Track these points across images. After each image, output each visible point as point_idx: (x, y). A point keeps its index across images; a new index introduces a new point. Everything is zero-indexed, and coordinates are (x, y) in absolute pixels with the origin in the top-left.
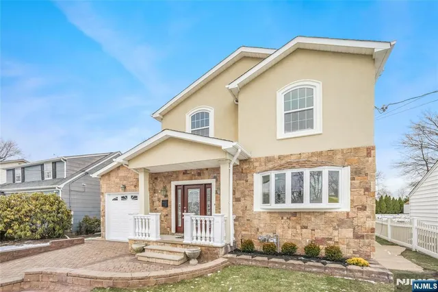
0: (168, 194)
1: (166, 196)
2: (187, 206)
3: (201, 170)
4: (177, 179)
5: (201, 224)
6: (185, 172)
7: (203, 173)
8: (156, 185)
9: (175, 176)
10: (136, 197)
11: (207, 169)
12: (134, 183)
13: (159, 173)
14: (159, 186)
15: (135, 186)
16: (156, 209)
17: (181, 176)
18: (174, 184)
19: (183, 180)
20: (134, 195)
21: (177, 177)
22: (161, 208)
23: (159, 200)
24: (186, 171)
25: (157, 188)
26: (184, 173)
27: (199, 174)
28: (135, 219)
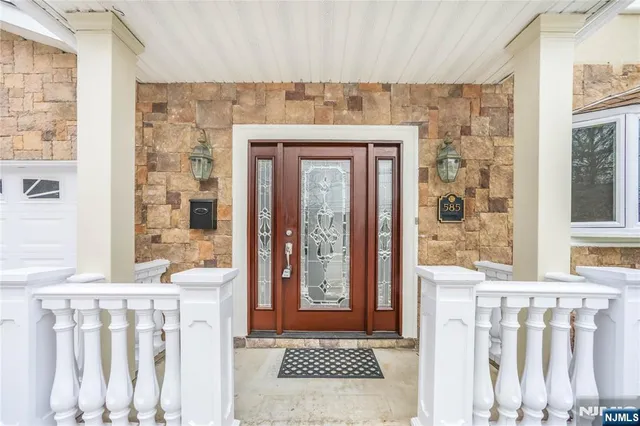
0: (218, 174)
1: (207, 183)
2: (297, 226)
3: (367, 88)
4: (258, 115)
5: (523, 335)
6: (297, 93)
7: (372, 101)
8: (157, 136)
9: (249, 101)
10: (54, 185)
11: (387, 87)
12: (44, 122)
13: (177, 86)
14: (177, 141)
15: (48, 136)
16: (156, 239)
17: (277, 104)
18: (243, 134)
19: (284, 121)
20: (40, 177)
21: (260, 107)
22: (183, 233)
23: (173, 199)
24: (301, 86)
25: (163, 148)
26: (290, 96)
27: (355, 104)
28: (50, 316)
